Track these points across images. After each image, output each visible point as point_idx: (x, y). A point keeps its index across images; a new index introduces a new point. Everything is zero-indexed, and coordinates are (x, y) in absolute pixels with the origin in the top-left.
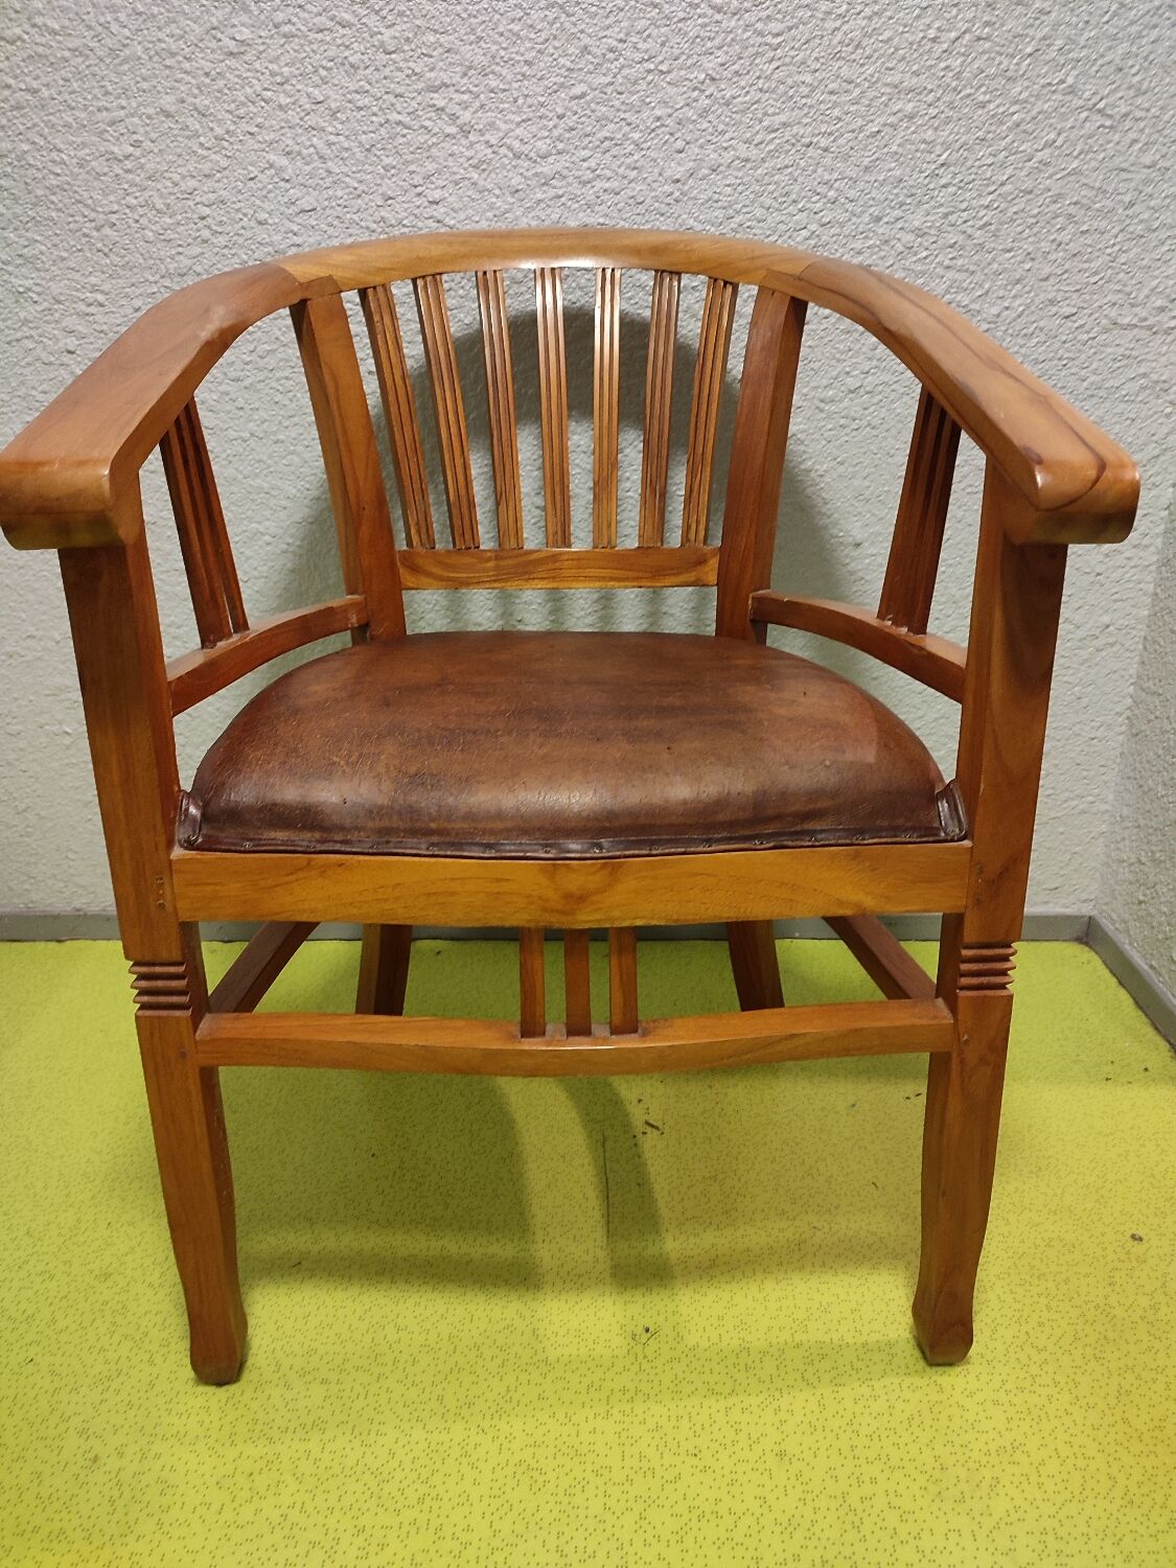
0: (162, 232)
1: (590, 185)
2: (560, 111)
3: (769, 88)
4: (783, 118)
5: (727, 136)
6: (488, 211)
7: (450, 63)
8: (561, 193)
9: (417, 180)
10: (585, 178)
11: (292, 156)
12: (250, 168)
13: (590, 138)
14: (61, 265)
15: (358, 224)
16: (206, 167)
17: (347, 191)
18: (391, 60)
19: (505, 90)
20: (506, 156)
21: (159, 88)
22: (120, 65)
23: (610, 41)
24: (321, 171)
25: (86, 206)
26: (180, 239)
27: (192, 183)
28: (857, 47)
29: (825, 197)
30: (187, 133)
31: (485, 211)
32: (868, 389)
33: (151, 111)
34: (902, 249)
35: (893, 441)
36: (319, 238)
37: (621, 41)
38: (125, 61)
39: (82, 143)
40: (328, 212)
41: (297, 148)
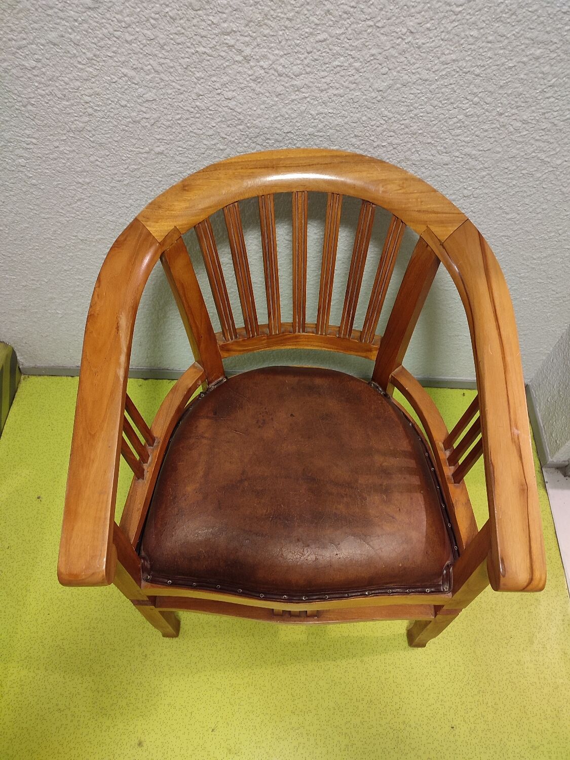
0: (63, 109)
1: (325, 92)
2: (309, 49)
3: (448, 38)
4: (454, 57)
5: (417, 65)
6: (261, 105)
7: (237, 18)
8: (307, 95)
9: (218, 85)
10: (323, 88)
11: (138, 70)
12: (113, 76)
13: (327, 65)
14: (7, 124)
15: (182, 108)
16: (85, 75)
17: (174, 90)
18: (197, 14)
19: (273, 36)
20: (273, 75)
21: (46, 28)
22: (18, 13)
23: (345, 7)
24: (157, 79)
25: (15, 94)
26: (75, 113)
27: (78, 84)
28: (512, 14)
29: (472, 101)
30: (69, 55)
31: (260, 105)
32: (475, 196)
33: (43, 42)
34: (512, 130)
35: (483, 219)
36: (159, 115)
37: (353, 7)
38: (21, 11)
39: (3, 59)
40: (163, 101)
41: (140, 65)
